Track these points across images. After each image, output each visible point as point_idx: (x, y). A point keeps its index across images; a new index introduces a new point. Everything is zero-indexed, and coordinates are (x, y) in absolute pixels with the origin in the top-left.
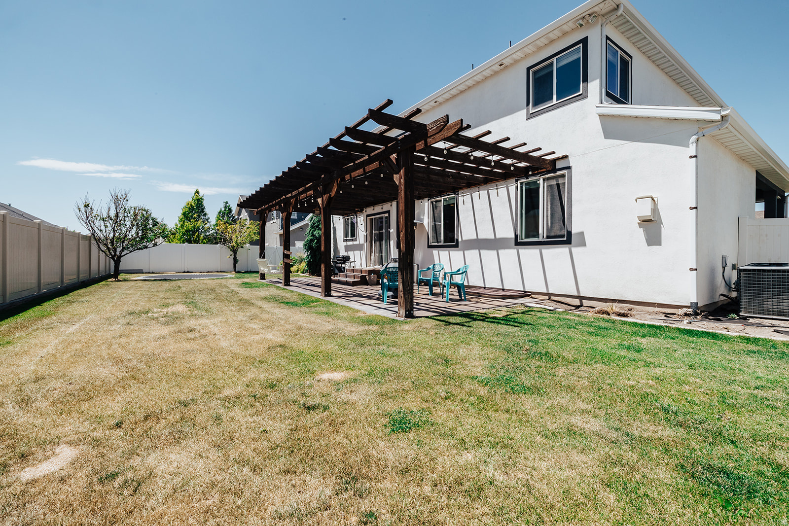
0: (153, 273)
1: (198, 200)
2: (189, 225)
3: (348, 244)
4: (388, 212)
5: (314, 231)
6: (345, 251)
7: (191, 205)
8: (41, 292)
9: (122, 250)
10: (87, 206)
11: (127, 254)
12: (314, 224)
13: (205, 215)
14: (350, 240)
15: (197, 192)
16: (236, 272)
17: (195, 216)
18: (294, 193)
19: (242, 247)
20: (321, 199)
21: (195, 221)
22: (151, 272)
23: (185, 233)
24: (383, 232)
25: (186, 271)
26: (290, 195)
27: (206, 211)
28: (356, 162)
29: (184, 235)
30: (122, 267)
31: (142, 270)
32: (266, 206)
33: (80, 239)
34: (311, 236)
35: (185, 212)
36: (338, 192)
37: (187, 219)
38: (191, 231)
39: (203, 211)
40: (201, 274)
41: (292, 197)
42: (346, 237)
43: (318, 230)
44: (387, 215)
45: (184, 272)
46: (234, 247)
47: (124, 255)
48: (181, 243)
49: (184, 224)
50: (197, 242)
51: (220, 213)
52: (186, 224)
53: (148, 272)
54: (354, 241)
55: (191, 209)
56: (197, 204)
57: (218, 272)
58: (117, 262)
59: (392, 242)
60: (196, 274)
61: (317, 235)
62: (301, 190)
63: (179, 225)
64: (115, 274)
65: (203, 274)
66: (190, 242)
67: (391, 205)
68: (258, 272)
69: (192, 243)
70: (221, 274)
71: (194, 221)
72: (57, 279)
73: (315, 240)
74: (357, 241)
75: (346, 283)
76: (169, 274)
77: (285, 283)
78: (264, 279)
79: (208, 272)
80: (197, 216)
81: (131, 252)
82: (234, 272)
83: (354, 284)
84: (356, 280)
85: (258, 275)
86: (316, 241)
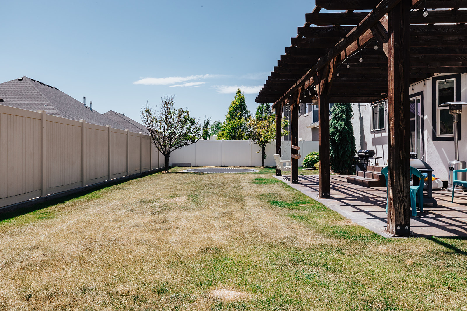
0: (198, 167)
1: (241, 99)
2: (234, 123)
3: (376, 137)
4: (421, 93)
5: (337, 123)
6: (373, 145)
7: (236, 104)
8: (110, 180)
9: (171, 147)
10: (147, 111)
11: (174, 150)
12: (336, 115)
13: (247, 112)
14: (378, 132)
15: (239, 91)
16: (265, 168)
17: (239, 114)
18: (298, 83)
19: (269, 142)
20: (318, 85)
21: (239, 119)
22: (197, 166)
23: (230, 131)
24: (414, 120)
25: (223, 165)
26: (295, 85)
27: (247, 108)
28: (347, 36)
29: (230, 132)
30: (171, 161)
31: (190, 164)
32: (280, 99)
33: (142, 138)
34: (333, 128)
35: (231, 111)
36: (334, 75)
37: (232, 118)
38: (235, 128)
39: (245, 109)
40: (235, 168)
41: (298, 87)
42: (374, 128)
43: (341, 121)
44: (419, 97)
45: (221, 166)
46: (263, 142)
47: (172, 151)
48: (227, 140)
49: (230, 122)
50: (240, 138)
51: (258, 109)
52: (231, 122)
53: (194, 166)
54: (383, 132)
55: (236, 108)
56: (240, 103)
57: (249, 167)
58: (167, 157)
59: (426, 133)
60: (231, 168)
61: (339, 128)
62: (303, 78)
63: (226, 123)
64: (167, 167)
65: (236, 168)
66: (234, 138)
67: (424, 84)
68: (274, 168)
69: (236, 140)
70: (250, 168)
71: (237, 118)
72: (123, 170)
73: (337, 132)
74: (386, 132)
75: (362, 184)
76: (210, 168)
77: (293, 180)
78: (280, 175)
79: (241, 167)
80: (240, 114)
81: (176, 148)
82: (262, 168)
83: (371, 185)
84: (374, 180)
85: (275, 170)
86: (338, 134)
